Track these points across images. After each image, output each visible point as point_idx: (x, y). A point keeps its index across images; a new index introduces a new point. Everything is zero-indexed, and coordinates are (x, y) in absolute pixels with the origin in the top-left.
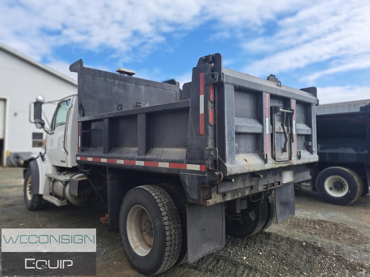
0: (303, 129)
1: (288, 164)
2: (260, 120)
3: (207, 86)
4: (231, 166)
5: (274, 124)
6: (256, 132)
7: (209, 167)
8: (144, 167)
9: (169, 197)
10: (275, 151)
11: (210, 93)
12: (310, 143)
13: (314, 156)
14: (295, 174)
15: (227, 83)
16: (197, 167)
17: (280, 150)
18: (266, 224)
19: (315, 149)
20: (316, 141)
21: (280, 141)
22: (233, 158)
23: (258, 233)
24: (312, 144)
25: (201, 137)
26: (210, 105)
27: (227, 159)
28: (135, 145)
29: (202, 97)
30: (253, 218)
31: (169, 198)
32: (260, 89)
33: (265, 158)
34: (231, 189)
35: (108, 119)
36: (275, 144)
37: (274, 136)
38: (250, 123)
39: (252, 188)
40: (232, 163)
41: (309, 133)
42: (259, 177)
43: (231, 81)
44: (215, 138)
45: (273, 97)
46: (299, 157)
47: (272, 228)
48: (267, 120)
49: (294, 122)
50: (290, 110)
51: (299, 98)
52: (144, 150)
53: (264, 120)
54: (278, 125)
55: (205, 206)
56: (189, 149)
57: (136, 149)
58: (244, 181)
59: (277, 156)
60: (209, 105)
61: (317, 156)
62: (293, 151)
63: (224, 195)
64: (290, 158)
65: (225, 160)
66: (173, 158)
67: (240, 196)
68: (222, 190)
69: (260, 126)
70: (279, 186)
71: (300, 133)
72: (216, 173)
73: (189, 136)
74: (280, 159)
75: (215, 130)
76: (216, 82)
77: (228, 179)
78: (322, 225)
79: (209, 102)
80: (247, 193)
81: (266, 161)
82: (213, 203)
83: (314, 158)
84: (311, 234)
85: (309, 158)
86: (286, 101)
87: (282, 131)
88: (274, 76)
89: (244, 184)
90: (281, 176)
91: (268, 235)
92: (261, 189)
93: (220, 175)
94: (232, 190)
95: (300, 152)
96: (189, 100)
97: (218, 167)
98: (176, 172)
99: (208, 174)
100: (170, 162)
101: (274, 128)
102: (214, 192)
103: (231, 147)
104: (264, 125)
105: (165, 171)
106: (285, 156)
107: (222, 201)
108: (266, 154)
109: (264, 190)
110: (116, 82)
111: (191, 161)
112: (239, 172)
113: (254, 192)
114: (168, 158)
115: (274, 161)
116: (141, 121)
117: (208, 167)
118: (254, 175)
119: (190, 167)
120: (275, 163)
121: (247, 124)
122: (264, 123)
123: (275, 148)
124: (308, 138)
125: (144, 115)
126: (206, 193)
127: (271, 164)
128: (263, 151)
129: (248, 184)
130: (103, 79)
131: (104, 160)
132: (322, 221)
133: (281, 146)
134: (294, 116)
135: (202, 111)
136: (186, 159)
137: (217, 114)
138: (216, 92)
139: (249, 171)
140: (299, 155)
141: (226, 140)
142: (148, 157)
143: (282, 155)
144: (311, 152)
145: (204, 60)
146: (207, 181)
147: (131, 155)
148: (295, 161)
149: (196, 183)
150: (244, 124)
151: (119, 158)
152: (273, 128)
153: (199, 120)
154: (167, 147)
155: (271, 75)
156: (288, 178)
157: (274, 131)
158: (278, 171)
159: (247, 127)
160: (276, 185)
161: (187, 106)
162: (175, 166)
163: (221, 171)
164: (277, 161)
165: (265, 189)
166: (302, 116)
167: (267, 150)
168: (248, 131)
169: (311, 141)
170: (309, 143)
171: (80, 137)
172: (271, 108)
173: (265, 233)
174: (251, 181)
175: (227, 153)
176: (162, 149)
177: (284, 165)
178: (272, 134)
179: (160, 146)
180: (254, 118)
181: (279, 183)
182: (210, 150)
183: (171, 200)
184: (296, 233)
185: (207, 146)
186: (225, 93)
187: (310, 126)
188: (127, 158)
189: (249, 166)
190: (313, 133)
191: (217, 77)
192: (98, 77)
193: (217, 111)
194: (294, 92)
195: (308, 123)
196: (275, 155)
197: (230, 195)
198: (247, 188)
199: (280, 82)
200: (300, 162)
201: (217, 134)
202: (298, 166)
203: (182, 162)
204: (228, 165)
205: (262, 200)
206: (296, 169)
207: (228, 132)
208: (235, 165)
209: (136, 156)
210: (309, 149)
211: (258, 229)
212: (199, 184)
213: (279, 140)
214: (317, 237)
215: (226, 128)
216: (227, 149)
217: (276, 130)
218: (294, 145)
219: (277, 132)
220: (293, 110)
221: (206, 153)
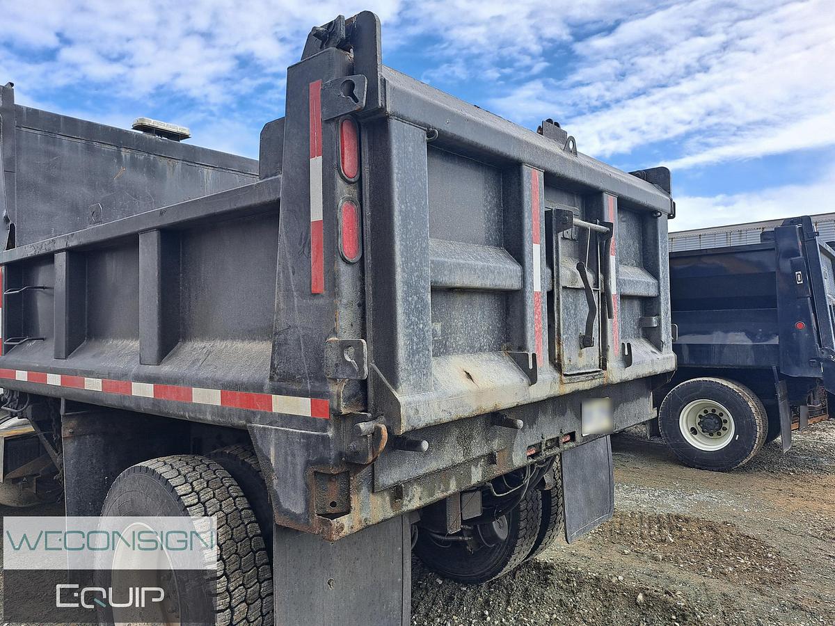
0: (637, 282)
1: (596, 382)
2: (517, 253)
3: (332, 126)
4: (417, 397)
5: (558, 265)
6: (501, 287)
7: (339, 405)
8: (155, 402)
9: (235, 495)
10: (559, 344)
11: (343, 149)
12: (654, 319)
13: (667, 355)
14: (614, 407)
15: (402, 118)
16: (302, 406)
17: (575, 342)
18: (539, 542)
19: (666, 336)
20: (669, 313)
21: (574, 314)
22: (424, 370)
23: (519, 568)
24: (659, 322)
25: (316, 301)
26: (344, 191)
27: (402, 375)
28: (134, 334)
29: (316, 164)
30: (502, 534)
31: (234, 499)
32: (514, 152)
33: (531, 367)
34: (421, 472)
35: (65, 253)
36: (559, 324)
37: (558, 299)
38: (482, 259)
39: (491, 459)
40: (418, 387)
41: (652, 292)
42: (512, 425)
43: (414, 114)
44: (362, 305)
45: (554, 182)
46: (627, 360)
47: (555, 551)
48: (536, 252)
49: (612, 260)
50: (603, 223)
51: (626, 194)
52: (156, 348)
53: (527, 249)
54: (568, 270)
55: (325, 539)
56: (280, 345)
57: (135, 345)
58: (465, 440)
59: (565, 360)
60: (338, 191)
61: (673, 355)
62: (609, 342)
63: (397, 493)
64: (603, 366)
65: (394, 380)
66: (231, 376)
67: (453, 487)
68: (388, 478)
69: (515, 268)
70: (572, 444)
71: (629, 291)
72: (362, 426)
73: (279, 299)
74: (575, 367)
75: (362, 279)
76: (357, 107)
77: (405, 443)
78: (680, 530)
79: (340, 182)
80: (477, 476)
81: (532, 377)
82: (357, 527)
83: (665, 361)
84: (655, 559)
85: (652, 361)
86: (590, 197)
87: (580, 284)
88: (557, 124)
89: (467, 451)
90: (579, 416)
91: (544, 572)
92: (519, 459)
93: (376, 433)
94: (426, 475)
95: (629, 345)
96: (279, 179)
97: (371, 402)
98: (240, 418)
99: (337, 429)
100: (228, 388)
101: (558, 272)
102: (358, 489)
103: (418, 336)
104: (527, 265)
105: (209, 418)
106: (590, 357)
107: (390, 513)
108: (534, 355)
109: (531, 460)
110: (125, 153)
111: (284, 384)
112: (445, 418)
113: (498, 470)
114: (219, 374)
115: (557, 375)
117: (335, 404)
118: (498, 420)
119: (283, 404)
120: (561, 380)
121: (472, 262)
122: (527, 259)
123: (559, 334)
124: (648, 304)
125: (155, 234)
126: (333, 492)
127: (547, 385)
128: (523, 347)
129: (479, 449)
130: (80, 144)
131: (54, 380)
132: (678, 517)
133: (577, 330)
134: (614, 242)
135: (317, 214)
136: (271, 378)
137: (368, 222)
138: (365, 149)
139: (478, 413)
140: (626, 353)
141: (400, 310)
142: (166, 369)
143: (580, 355)
144: (658, 346)
145: (323, 39)
146: (333, 454)
147: (119, 365)
148: (616, 372)
149: (300, 461)
150: (462, 261)
151: (90, 374)
152: (555, 275)
153: (306, 242)
154: (224, 338)
155: (550, 121)
156: (596, 419)
157: (558, 283)
158: (570, 404)
159: (472, 269)
160: (564, 443)
161: (273, 197)
162: (238, 402)
163: (383, 419)
164: (565, 375)
165: (532, 456)
166: (635, 247)
167: (537, 343)
168: (477, 283)
169: (658, 314)
170: (651, 320)
171: (1, 309)
172: (548, 214)
173: (537, 566)
174: (488, 440)
175: (402, 354)
176: (207, 345)
177: (586, 385)
178: (550, 294)
179: (205, 334)
180: (499, 245)
181: (572, 436)
182: (344, 346)
183: (242, 503)
184: (617, 557)
185: (335, 333)
186: (394, 152)
187: (655, 274)
188: (109, 374)
189: (480, 394)
190: (662, 294)
191: (362, 92)
193: (368, 212)
194: (613, 175)
195: (649, 264)
196: (559, 355)
197: (419, 489)
198: (475, 461)
199: (572, 139)
200: (629, 374)
201: (369, 289)
202: (623, 384)
203: (259, 388)
204: (404, 396)
205: (525, 486)
206: (617, 394)
207: (407, 283)
208: (432, 395)
209: (135, 368)
210: (651, 336)
211: (517, 559)
212: (308, 463)
213: (572, 311)
214: (670, 570)
215: (399, 270)
216: (402, 341)
217: (563, 283)
218: (614, 325)
219: (565, 288)
220: (610, 225)
221: (331, 356)
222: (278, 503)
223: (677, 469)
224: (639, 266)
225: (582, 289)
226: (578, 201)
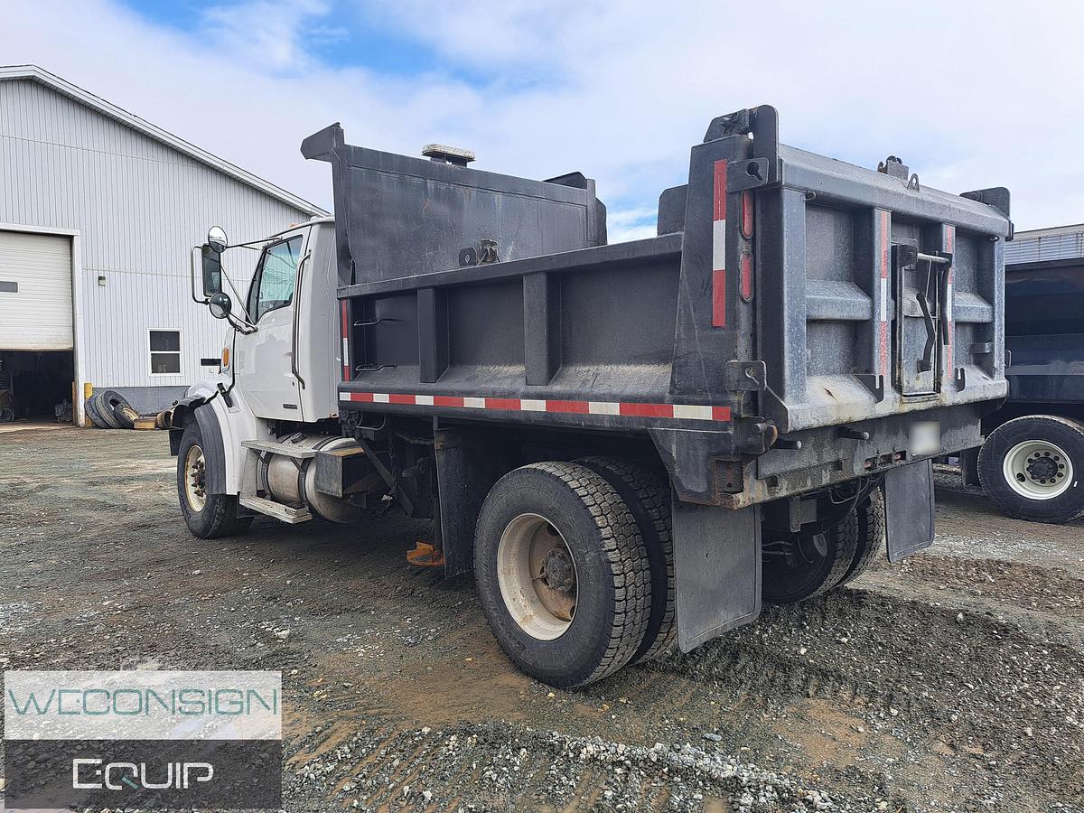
0: (971, 308)
1: (931, 404)
2: (867, 288)
3: (736, 197)
4: (797, 407)
5: (901, 296)
6: (855, 318)
7: (739, 410)
8: (546, 415)
9: (611, 491)
10: (900, 367)
11: (744, 213)
12: (987, 345)
13: (1000, 382)
14: (942, 433)
15: (790, 187)
16: (705, 413)
17: (913, 367)
18: (853, 567)
19: (999, 361)
20: (1003, 339)
21: (916, 339)
22: (801, 386)
23: (828, 593)
24: (992, 348)
25: (716, 333)
26: (743, 246)
27: (787, 388)
28: (517, 359)
29: (719, 227)
30: (823, 551)
31: (612, 494)
32: (866, 198)
33: (878, 387)
34: (788, 468)
35: (431, 290)
36: (900, 351)
37: (900, 327)
38: (840, 294)
39: (838, 465)
40: (799, 399)
41: (986, 318)
42: (859, 437)
43: (798, 182)
44: (754, 336)
45: (899, 219)
46: (960, 385)
47: (865, 581)
48: (883, 285)
49: (949, 287)
50: (941, 255)
51: (965, 221)
52: (544, 371)
53: (876, 284)
54: (909, 299)
55: (726, 510)
56: (680, 366)
57: (520, 369)
58: (819, 447)
59: (905, 383)
60: (739, 247)
61: (1005, 381)
62: (944, 368)
63: (773, 482)
64: (938, 388)
65: (781, 393)
66: (629, 390)
67: (809, 485)
68: (768, 469)
69: (863, 300)
70: (903, 462)
71: (964, 318)
72: (759, 425)
73: (679, 331)
74: (912, 389)
75: (754, 316)
76: (762, 183)
77: (787, 443)
78: (1002, 572)
79: (741, 239)
80: (826, 479)
81: (878, 395)
82: (748, 503)
83: (993, 386)
84: (974, 594)
85: (984, 386)
86: (928, 229)
87: (920, 313)
88: (899, 160)
89: (820, 455)
90: (908, 435)
91: (859, 597)
92: (859, 469)
93: (769, 432)
94: (791, 472)
95: (962, 370)
96: (679, 236)
97: (760, 410)
98: (640, 424)
99: (735, 429)
100: (624, 400)
101: (901, 306)
102: (748, 474)
103: (797, 358)
104: (876, 298)
105: (607, 425)
106: (926, 380)
107: (768, 498)
108: (881, 377)
109: (867, 472)
110: (430, 184)
111: (685, 397)
112: (815, 424)
113: (843, 476)
114: (616, 390)
115: (898, 396)
116: (534, 294)
117: (736, 410)
118: (845, 432)
119: (682, 412)
120: (901, 400)
121: (834, 298)
122: (876, 292)
123: (900, 359)
124: (981, 331)
125: (543, 277)
126: (729, 476)
127: (890, 404)
128: (870, 369)
129: (829, 457)
130: (394, 177)
131: (424, 401)
132: (999, 562)
133: (915, 355)
134: (952, 272)
135: (719, 263)
136: (671, 393)
137: (759, 270)
138: (758, 212)
139: (838, 422)
140: (959, 378)
141: (786, 339)
142: (556, 388)
143: (918, 378)
144: (990, 372)
145: (727, 126)
146: (733, 446)
147: (505, 386)
148: (949, 396)
149: (702, 453)
150: (826, 297)
151: (471, 394)
152: (898, 305)
153: (708, 286)
154: (609, 362)
155: (892, 158)
156: (925, 440)
157: (901, 312)
158: (901, 423)
159: (833, 303)
160: (896, 460)
161: (674, 250)
162: (638, 412)
163: (773, 422)
164: (905, 396)
165: (868, 469)
166: (968, 272)
167: (882, 367)
168: (838, 316)
169: (991, 340)
170: (984, 346)
171: (345, 340)
172: (894, 249)
173: (849, 593)
174: (836, 449)
175: (787, 372)
176: (593, 369)
177: (920, 406)
178: (894, 323)
179: (588, 360)
180: (849, 280)
181: (903, 454)
182: (744, 366)
183: (618, 498)
184: (931, 591)
185: (736, 357)
186: (785, 215)
187: (988, 298)
188: (494, 393)
189: (839, 407)
190: (996, 319)
191: (763, 171)
192: (382, 173)
193: (759, 262)
194: (952, 205)
195: (983, 289)
196: (899, 378)
197: (787, 483)
198: (822, 466)
199: (915, 175)
200: (961, 398)
201: (759, 322)
202: (956, 407)
203: (659, 400)
204: (789, 404)
205: (854, 499)
206: (945, 417)
207: (791, 317)
208: (805, 406)
209: (521, 387)
210: (983, 362)
211: (830, 582)
212: (709, 455)
213: (912, 338)
214: (990, 603)
215: (786, 307)
216: (787, 362)
217: (905, 313)
218: (948, 351)
219: (906, 317)
220: (949, 256)
221: (733, 375)
222: (681, 485)
223: (998, 521)
224: (972, 291)
225: (922, 317)
226: (916, 232)
